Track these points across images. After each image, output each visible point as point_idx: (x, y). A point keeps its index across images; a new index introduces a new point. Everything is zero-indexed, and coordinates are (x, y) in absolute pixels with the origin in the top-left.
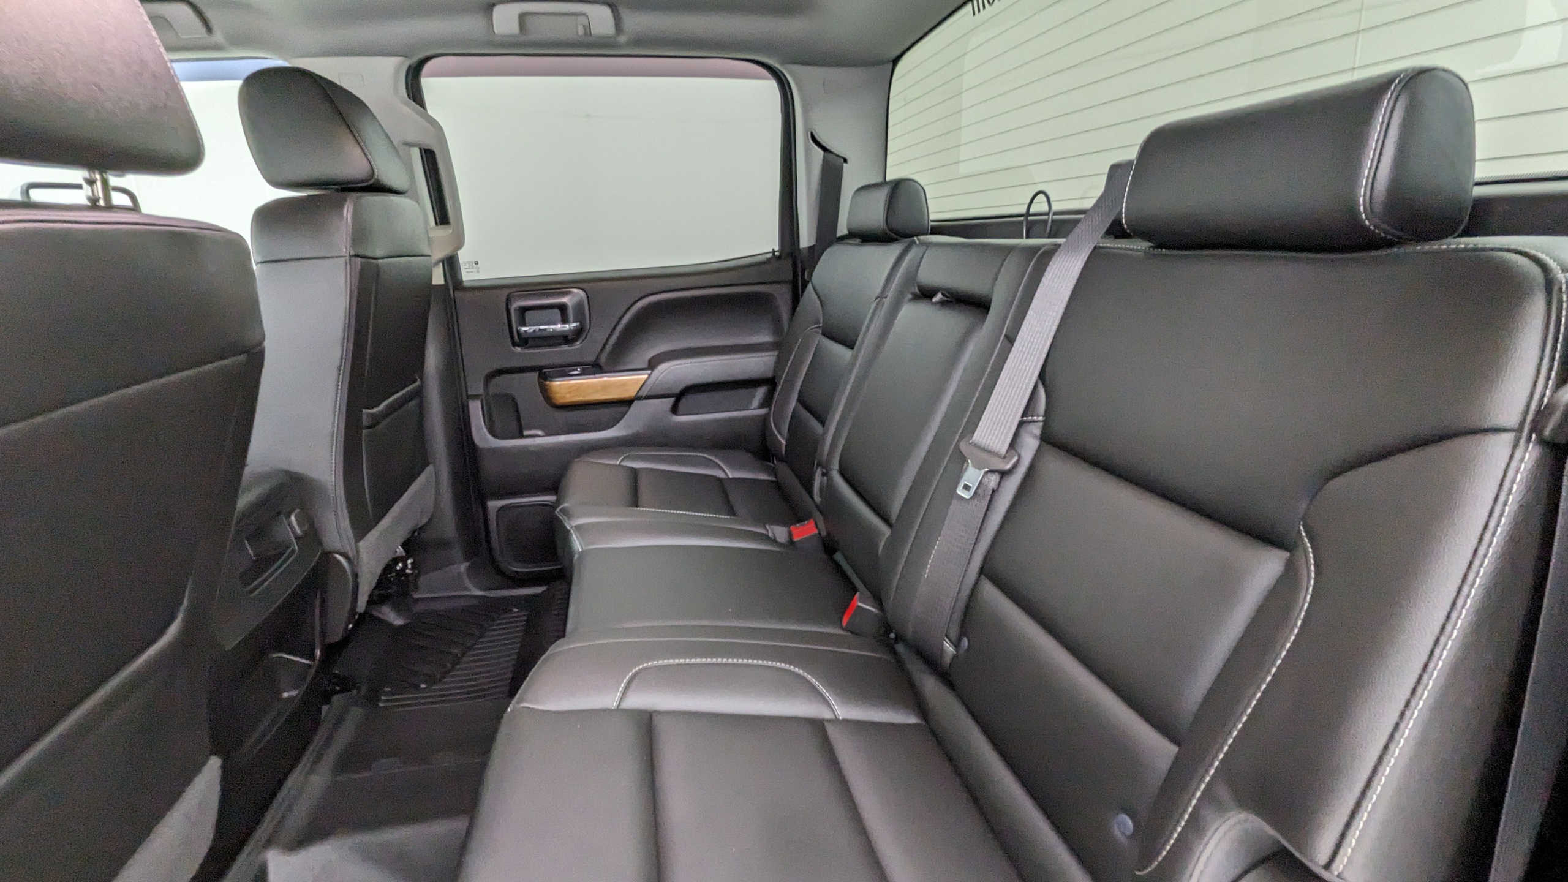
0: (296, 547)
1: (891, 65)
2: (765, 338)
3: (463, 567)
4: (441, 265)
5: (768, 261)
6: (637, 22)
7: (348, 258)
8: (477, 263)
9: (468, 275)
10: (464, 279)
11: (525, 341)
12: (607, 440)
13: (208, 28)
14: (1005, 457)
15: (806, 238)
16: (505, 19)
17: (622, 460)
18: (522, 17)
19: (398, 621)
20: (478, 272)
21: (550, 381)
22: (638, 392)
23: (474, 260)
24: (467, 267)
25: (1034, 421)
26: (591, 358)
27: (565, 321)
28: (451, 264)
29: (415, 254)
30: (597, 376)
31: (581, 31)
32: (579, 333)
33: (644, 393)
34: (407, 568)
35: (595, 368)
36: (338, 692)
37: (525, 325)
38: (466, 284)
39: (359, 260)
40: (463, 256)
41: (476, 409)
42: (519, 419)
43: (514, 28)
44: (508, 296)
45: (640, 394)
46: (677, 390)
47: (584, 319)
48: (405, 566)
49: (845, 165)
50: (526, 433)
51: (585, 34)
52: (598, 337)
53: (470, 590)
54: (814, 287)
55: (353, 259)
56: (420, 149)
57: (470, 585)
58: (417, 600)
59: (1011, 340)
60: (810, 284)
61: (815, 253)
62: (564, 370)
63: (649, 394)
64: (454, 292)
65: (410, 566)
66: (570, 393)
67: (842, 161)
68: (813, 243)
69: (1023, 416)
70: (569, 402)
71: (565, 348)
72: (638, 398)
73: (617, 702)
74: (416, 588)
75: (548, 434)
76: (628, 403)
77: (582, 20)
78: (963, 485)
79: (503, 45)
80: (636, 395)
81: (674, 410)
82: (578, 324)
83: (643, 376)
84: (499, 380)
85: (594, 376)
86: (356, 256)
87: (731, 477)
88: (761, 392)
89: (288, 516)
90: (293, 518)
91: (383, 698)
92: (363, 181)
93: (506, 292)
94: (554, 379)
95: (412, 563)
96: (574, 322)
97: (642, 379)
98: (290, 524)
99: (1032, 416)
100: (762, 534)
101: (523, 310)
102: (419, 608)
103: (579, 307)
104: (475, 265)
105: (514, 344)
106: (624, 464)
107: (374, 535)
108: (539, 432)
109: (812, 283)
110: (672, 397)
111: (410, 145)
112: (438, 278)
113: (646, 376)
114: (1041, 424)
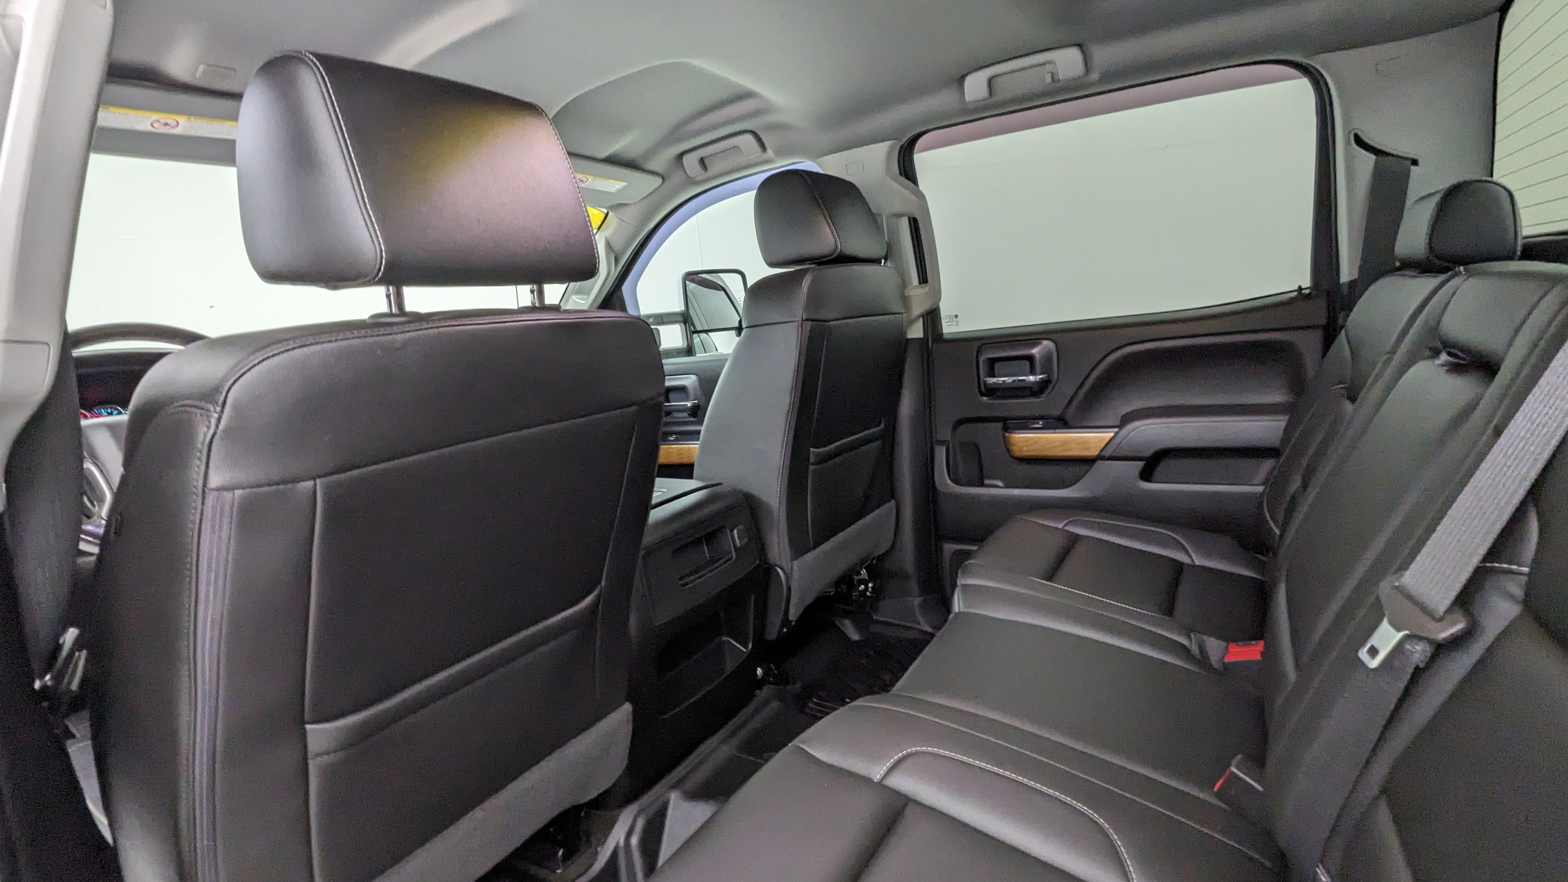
0: (734, 556)
1: (1498, 15)
2: (1277, 397)
3: (917, 601)
4: (921, 319)
5: (1292, 301)
6: (1106, 55)
7: (800, 322)
8: (956, 316)
9: (949, 328)
10: (944, 332)
11: (992, 392)
12: (1063, 499)
13: (763, 147)
14: (1441, 619)
15: (1347, 272)
16: (975, 86)
17: (1065, 525)
18: (990, 81)
19: (855, 636)
20: (958, 325)
21: (1010, 433)
22: (1102, 451)
23: (954, 315)
24: (947, 321)
25: (1512, 572)
26: (1056, 412)
27: (1032, 372)
28: (932, 317)
29: (884, 312)
30: (1057, 431)
31: (1048, 79)
32: (1043, 386)
33: (1107, 453)
34: (868, 591)
35: (1061, 422)
36: (770, 683)
37: (994, 376)
38: (946, 337)
39: (809, 323)
40: (946, 309)
41: (941, 453)
42: (981, 470)
43: (983, 92)
44: (979, 347)
45: (1103, 453)
46: (1148, 453)
47: (1052, 370)
48: (867, 588)
49: (1413, 167)
50: (987, 482)
51: (1053, 80)
52: (1065, 389)
53: (919, 624)
54: (1347, 336)
55: (804, 323)
56: (909, 218)
57: (921, 619)
58: (877, 622)
59: (1498, 432)
60: (1343, 332)
61: (1357, 288)
62: (1024, 423)
63: (1114, 455)
64: (932, 344)
65: (870, 590)
66: (1026, 446)
67: (1409, 163)
68: (1355, 276)
69: (1485, 559)
70: (1026, 456)
71: (1032, 400)
72: (1100, 457)
73: (881, 775)
74: (876, 610)
75: (1007, 486)
76: (1090, 461)
77: (1048, 67)
78: (1368, 646)
79: (977, 110)
80: (1099, 454)
81: (1147, 475)
82: (1046, 375)
83: (1108, 435)
84: (963, 428)
85: (1053, 431)
86: (807, 320)
87: (1197, 564)
88: (1267, 465)
89: (732, 531)
90: (735, 532)
91: (815, 700)
92: (829, 256)
93: (977, 344)
94: (1014, 431)
95: (872, 587)
96: (1040, 374)
97: (1103, 438)
98: (733, 537)
99: (1510, 563)
100: (1183, 646)
101: (992, 362)
102: (875, 628)
103: (1047, 359)
104: (955, 319)
105: (982, 394)
106: (1067, 528)
107: (809, 557)
108: (1000, 484)
109: (1346, 331)
110: (1143, 460)
111: (899, 216)
112: (916, 332)
113: (1112, 434)
114: (1524, 579)
